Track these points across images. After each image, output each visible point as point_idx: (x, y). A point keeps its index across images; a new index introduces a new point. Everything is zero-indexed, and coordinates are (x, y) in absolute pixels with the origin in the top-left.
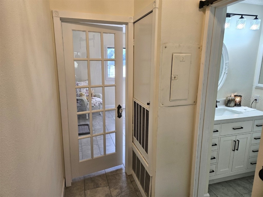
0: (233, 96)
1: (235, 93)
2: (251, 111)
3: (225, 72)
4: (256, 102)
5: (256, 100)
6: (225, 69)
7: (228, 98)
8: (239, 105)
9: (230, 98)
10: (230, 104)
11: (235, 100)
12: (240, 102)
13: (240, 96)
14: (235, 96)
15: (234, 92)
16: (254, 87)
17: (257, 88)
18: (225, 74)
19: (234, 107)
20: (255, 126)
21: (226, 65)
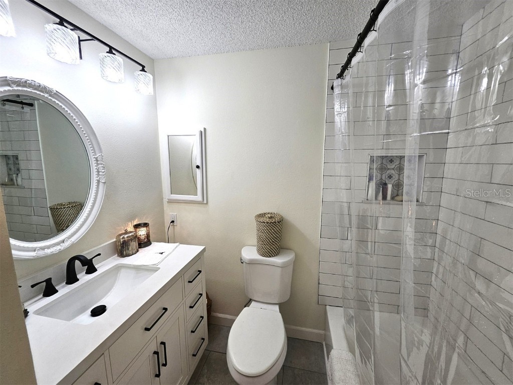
0: (130, 228)
1: (134, 219)
2: (174, 250)
3: (98, 182)
4: (173, 225)
5: (173, 222)
6: (98, 172)
7: (122, 237)
8: (144, 243)
9: (126, 236)
10: (128, 249)
11: (136, 236)
12: (148, 236)
13: (146, 225)
14: (137, 226)
15: (131, 219)
16: (165, 201)
17: (171, 202)
18: (101, 184)
19: (138, 251)
21: (98, 164)
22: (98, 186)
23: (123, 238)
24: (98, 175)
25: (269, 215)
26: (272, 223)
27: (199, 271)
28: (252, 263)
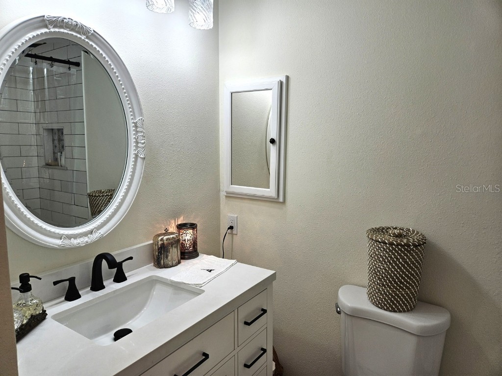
0: (173, 229)
1: (178, 218)
2: (227, 269)
3: (137, 156)
4: (232, 234)
5: (231, 228)
6: (137, 143)
7: (160, 238)
8: (189, 253)
9: (165, 238)
10: (167, 257)
11: (179, 240)
12: (194, 243)
13: (193, 226)
14: (181, 227)
15: (175, 216)
16: (223, 194)
17: (231, 196)
18: (139, 160)
19: (179, 263)
20: (241, 325)
21: (137, 132)
22: (136, 162)
23: (162, 240)
24: (137, 147)
25: (397, 232)
26: (401, 245)
27: (263, 310)
28: (356, 316)
